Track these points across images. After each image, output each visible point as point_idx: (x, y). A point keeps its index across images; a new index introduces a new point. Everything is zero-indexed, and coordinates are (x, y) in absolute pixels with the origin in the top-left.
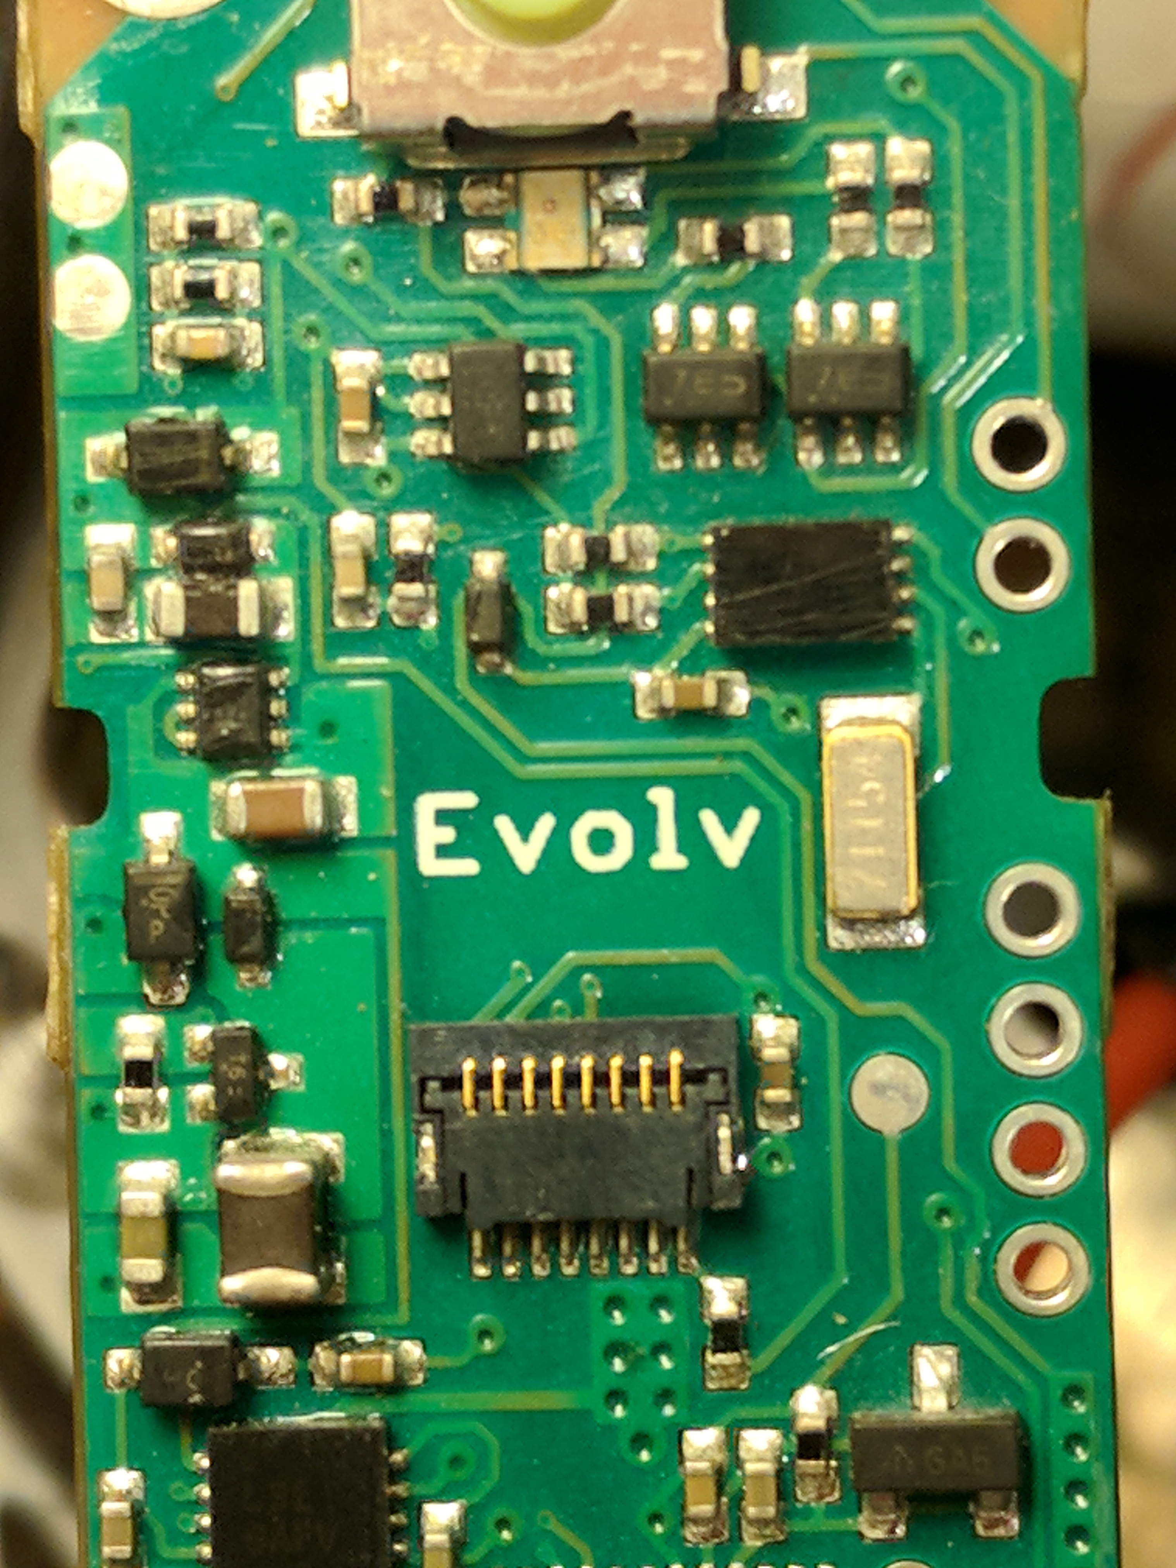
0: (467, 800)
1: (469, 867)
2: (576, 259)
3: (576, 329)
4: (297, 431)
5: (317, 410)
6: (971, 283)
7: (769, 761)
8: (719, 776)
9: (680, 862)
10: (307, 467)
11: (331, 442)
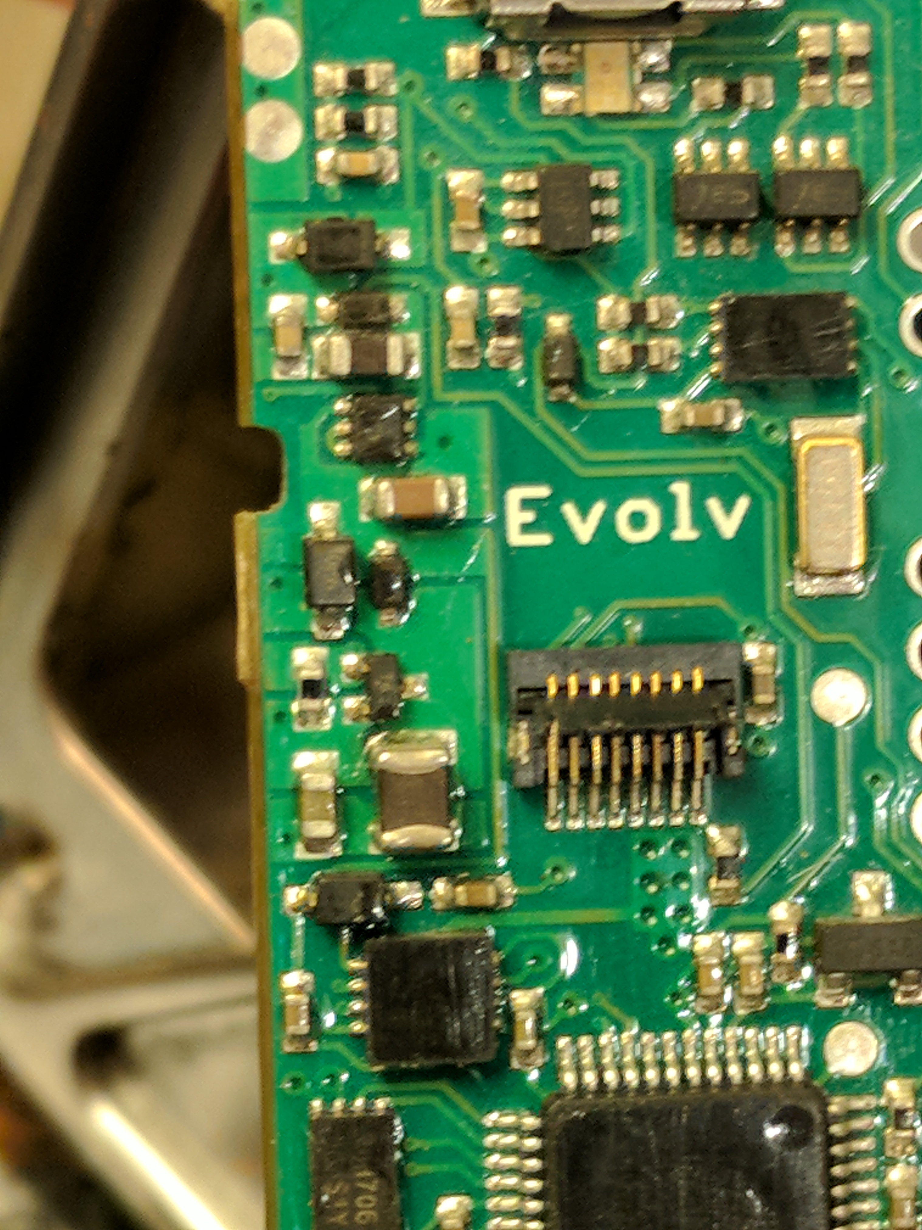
0: (542, 491)
1: (544, 539)
2: (622, 105)
3: (622, 156)
4: (422, 228)
5: (437, 213)
6: (897, 126)
7: (755, 463)
8: (720, 475)
9: (693, 535)
10: (430, 254)
11: (447, 236)
